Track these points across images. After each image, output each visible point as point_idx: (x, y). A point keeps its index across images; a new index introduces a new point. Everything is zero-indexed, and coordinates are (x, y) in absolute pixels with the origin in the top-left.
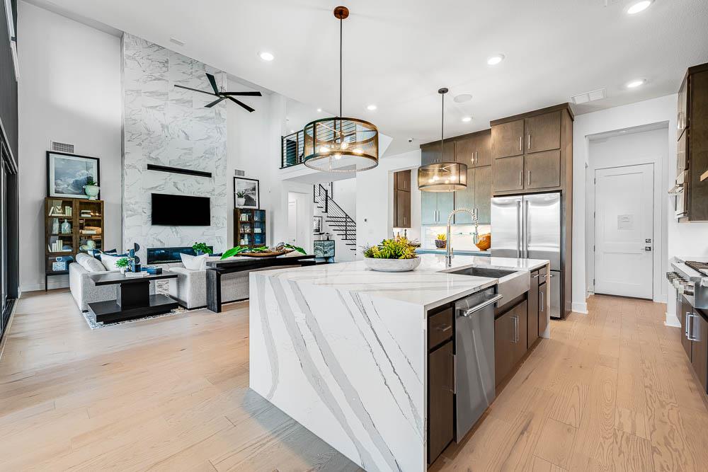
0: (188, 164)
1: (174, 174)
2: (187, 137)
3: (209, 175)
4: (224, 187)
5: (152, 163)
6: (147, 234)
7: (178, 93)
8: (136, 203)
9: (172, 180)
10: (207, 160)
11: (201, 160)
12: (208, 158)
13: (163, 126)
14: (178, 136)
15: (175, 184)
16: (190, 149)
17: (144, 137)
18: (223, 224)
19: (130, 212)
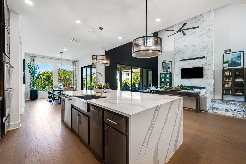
0: (194, 56)
1: (189, 61)
2: (194, 46)
3: (204, 57)
4: (212, 61)
5: (182, 59)
6: (180, 82)
7: (190, 32)
8: (177, 72)
9: (188, 63)
10: (203, 51)
11: (200, 52)
12: (203, 50)
13: (185, 46)
14: (190, 47)
15: (189, 64)
16: (195, 50)
17: (179, 52)
18: (211, 77)
19: (176, 75)
